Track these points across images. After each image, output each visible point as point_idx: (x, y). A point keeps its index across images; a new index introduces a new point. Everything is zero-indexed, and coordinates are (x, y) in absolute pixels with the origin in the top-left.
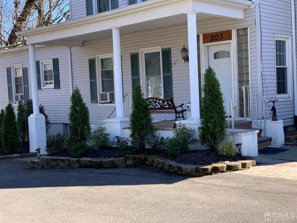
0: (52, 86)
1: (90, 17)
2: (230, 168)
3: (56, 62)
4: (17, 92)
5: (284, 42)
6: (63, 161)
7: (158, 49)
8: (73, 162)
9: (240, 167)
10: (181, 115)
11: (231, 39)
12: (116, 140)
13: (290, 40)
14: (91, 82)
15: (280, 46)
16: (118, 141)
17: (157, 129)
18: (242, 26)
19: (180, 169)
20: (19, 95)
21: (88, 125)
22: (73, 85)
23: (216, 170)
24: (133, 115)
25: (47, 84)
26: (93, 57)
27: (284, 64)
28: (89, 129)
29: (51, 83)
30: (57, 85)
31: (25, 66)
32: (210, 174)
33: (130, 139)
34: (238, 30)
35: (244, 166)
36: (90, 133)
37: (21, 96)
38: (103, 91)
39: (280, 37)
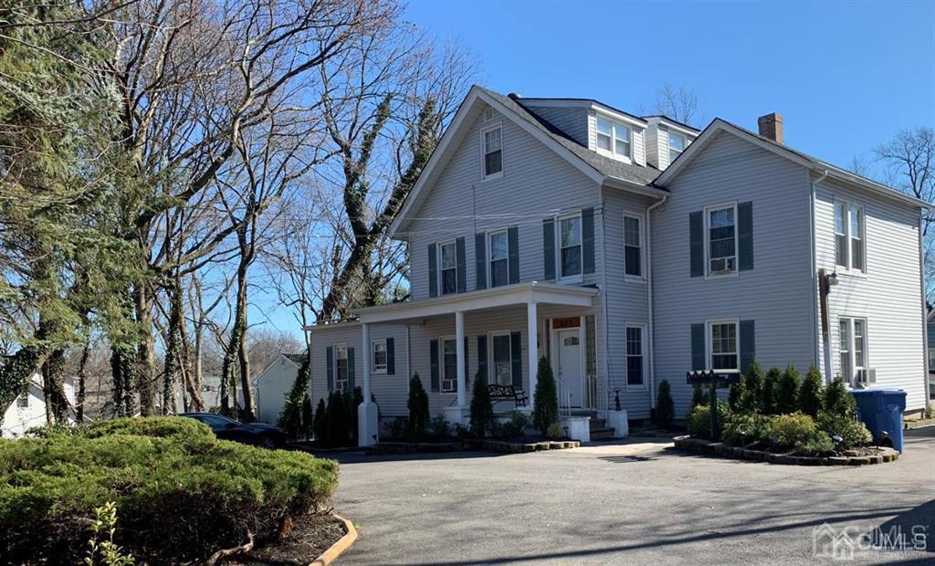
0: (385, 371)
1: (433, 299)
2: (552, 447)
3: (390, 342)
4: (339, 378)
5: (639, 330)
6: (401, 446)
7: (508, 332)
8: (412, 447)
9: (563, 446)
10: (522, 402)
11: (579, 325)
12: (455, 427)
13: (646, 327)
14: (432, 368)
15: (634, 335)
16: (458, 428)
17: (497, 417)
18: (589, 313)
19: (508, 446)
20: (342, 381)
21: (427, 413)
22: (410, 370)
23: (539, 448)
24: (473, 402)
25: (378, 368)
26: (436, 338)
27: (639, 352)
28: (428, 417)
29: (384, 367)
30: (391, 370)
31: (351, 346)
32: (534, 451)
33: (470, 426)
34: (587, 317)
35: (566, 446)
36: (429, 421)
37: (344, 383)
38: (446, 378)
39: (633, 325)
